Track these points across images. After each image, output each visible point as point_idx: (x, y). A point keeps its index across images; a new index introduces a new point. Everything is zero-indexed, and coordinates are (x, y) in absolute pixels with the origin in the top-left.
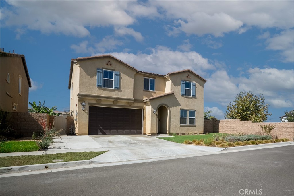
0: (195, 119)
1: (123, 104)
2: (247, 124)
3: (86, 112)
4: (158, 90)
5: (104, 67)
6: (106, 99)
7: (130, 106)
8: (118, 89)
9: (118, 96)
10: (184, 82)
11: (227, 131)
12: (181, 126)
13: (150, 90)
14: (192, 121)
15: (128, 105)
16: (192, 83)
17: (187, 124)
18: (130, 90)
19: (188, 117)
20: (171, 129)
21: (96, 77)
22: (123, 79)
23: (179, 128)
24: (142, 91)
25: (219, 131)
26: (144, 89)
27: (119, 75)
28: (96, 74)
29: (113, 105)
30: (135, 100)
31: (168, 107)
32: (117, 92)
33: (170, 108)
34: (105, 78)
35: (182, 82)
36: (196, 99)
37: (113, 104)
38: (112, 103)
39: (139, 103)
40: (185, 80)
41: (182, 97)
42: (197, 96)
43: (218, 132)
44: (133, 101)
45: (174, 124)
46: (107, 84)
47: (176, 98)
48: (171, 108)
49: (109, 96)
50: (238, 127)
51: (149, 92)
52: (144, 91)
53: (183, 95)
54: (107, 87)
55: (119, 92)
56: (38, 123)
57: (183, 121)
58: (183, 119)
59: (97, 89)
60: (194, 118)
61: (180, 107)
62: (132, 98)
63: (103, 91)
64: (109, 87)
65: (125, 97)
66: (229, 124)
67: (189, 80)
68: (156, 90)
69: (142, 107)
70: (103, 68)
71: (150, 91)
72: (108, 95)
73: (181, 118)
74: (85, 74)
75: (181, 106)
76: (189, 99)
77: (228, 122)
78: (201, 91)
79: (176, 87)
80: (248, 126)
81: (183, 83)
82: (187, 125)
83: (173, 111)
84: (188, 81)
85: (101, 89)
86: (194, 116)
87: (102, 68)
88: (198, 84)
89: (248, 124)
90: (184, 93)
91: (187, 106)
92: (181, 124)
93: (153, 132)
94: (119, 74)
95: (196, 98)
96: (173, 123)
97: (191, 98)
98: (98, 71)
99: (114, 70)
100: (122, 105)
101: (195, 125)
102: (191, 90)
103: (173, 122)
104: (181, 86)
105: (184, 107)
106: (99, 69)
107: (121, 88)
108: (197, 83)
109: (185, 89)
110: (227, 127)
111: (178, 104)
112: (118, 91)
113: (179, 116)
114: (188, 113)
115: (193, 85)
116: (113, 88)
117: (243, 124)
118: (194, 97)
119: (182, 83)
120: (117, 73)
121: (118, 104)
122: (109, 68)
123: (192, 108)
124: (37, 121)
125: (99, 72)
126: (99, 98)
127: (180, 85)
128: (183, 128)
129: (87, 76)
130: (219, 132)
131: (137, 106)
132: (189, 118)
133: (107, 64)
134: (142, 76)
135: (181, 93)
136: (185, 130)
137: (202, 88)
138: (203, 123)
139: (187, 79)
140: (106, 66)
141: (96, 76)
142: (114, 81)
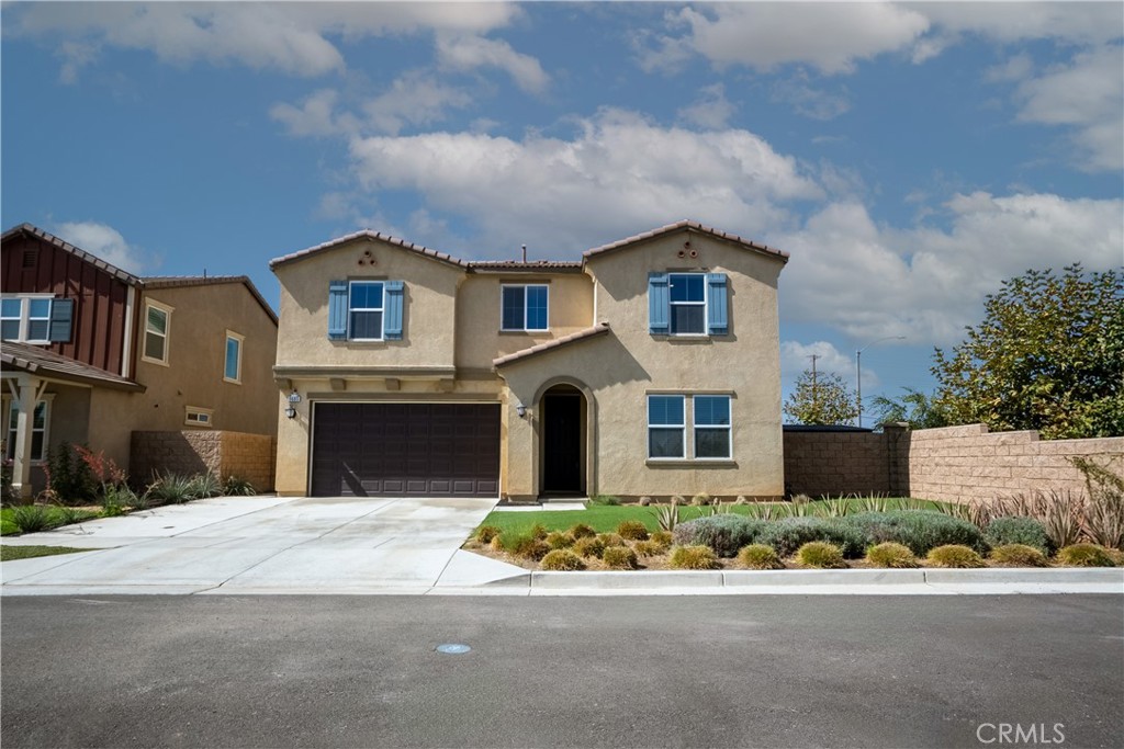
0: (731, 432)
1: (423, 389)
2: (1013, 451)
3: (302, 424)
4: (561, 325)
5: (352, 274)
6: (357, 376)
7: (449, 394)
8: (399, 337)
9: (397, 362)
10: (664, 279)
11: (937, 489)
12: (651, 465)
13: (526, 330)
14: (713, 444)
15: (441, 391)
16: (705, 278)
17: (688, 454)
18: (441, 338)
19: (689, 426)
20: (601, 477)
21: (325, 311)
22: (414, 302)
23: (642, 474)
24: (494, 336)
25: (911, 487)
26: (505, 327)
27: (403, 291)
28: (327, 298)
29: (386, 394)
30: (460, 373)
31: (584, 386)
32: (393, 349)
33: (596, 393)
34: (356, 310)
35: (651, 280)
36: (735, 343)
37: (387, 391)
38: (382, 389)
39: (483, 382)
40: (669, 270)
41: (656, 340)
42: (738, 330)
43: (907, 493)
44: (452, 377)
45: (619, 455)
46: (363, 326)
47: (622, 350)
48: (599, 389)
49: (369, 365)
50: (980, 470)
51: (521, 338)
52: (500, 333)
53: (657, 332)
54: (363, 337)
55: (403, 350)
56: (199, 458)
57: (663, 444)
58: (666, 433)
59: (329, 345)
60: (727, 430)
61: (645, 385)
62: (450, 366)
63: (349, 351)
64: (368, 337)
65: (424, 365)
66: (944, 453)
67: (689, 266)
68: (552, 325)
69: (495, 396)
70: (350, 278)
71: (526, 334)
72: (363, 363)
73: (651, 430)
74: (297, 304)
75: (650, 379)
76: (694, 347)
77: (940, 442)
78: (763, 303)
79: (622, 302)
80: (1021, 459)
81: (661, 284)
82: (684, 458)
83: (610, 403)
84: (686, 270)
85: (343, 346)
86: (726, 421)
87: (344, 278)
88: (745, 277)
89: (1018, 450)
90: (666, 322)
91: (682, 376)
92: (651, 455)
93: (519, 491)
94: (400, 287)
95: (734, 339)
96: (613, 453)
97: (707, 341)
98: (334, 288)
99: (385, 278)
100: (418, 392)
101: (730, 459)
102: (702, 306)
103: (610, 451)
104: (647, 295)
105: (667, 384)
106: (335, 283)
107: (407, 334)
108: (733, 270)
109: (674, 307)
110: (937, 465)
111: (636, 372)
112: (399, 346)
113: (641, 424)
114: (688, 407)
115: (713, 284)
116: (382, 340)
117: (998, 450)
118: (723, 333)
119: (655, 284)
120: (394, 287)
121: (405, 390)
122: (367, 274)
123: (711, 385)
124: (197, 454)
125: (336, 292)
126: (340, 377)
127: (645, 292)
128: (665, 472)
129: (301, 309)
130: (913, 494)
131: (473, 391)
132: (697, 429)
133: (360, 262)
134: (496, 282)
135: (648, 325)
136: (675, 483)
137: (769, 288)
138: (780, 451)
139: (680, 263)
140: (358, 271)
141: (326, 304)
142: (383, 315)
